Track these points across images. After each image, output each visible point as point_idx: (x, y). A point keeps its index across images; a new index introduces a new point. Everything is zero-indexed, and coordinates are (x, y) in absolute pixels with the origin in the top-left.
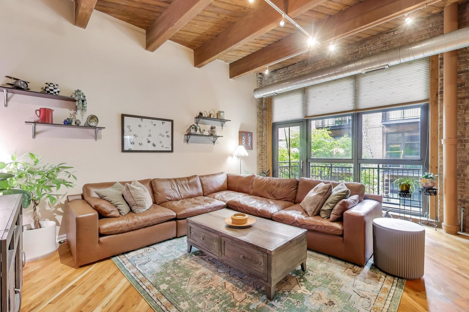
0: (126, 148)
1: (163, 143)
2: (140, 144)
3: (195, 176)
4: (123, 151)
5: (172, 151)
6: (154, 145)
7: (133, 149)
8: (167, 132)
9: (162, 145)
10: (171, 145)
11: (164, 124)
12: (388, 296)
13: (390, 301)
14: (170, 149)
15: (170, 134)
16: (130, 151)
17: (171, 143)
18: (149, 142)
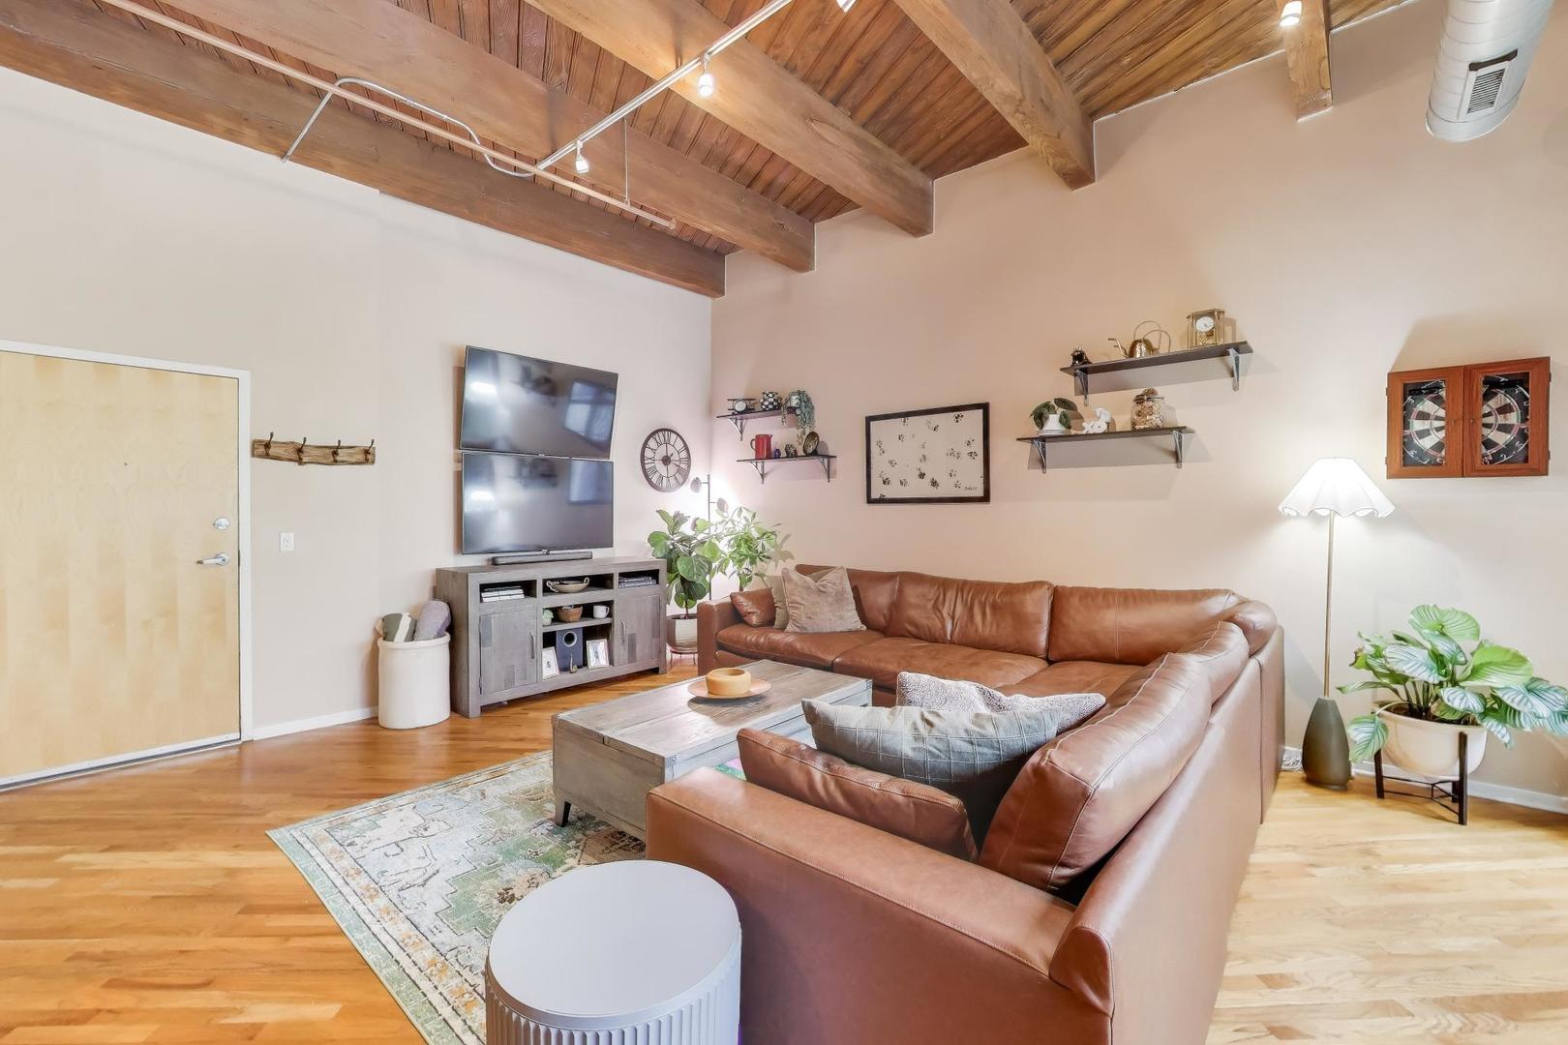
0: (875, 495)
1: (957, 478)
2: (902, 483)
3: (1042, 583)
4: (870, 501)
5: (986, 498)
6: (934, 483)
7: (888, 496)
8: (969, 443)
9: (953, 480)
10: (982, 480)
11: (962, 421)
12: (470, 1027)
13: (446, 1018)
14: (980, 493)
15: (978, 447)
16: (882, 501)
17: (982, 474)
18: (922, 476)
